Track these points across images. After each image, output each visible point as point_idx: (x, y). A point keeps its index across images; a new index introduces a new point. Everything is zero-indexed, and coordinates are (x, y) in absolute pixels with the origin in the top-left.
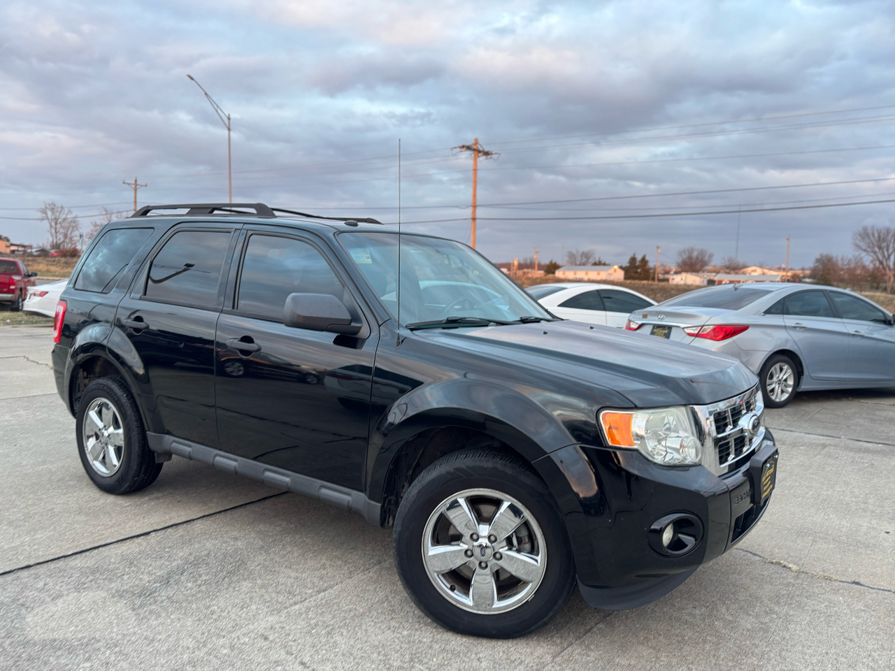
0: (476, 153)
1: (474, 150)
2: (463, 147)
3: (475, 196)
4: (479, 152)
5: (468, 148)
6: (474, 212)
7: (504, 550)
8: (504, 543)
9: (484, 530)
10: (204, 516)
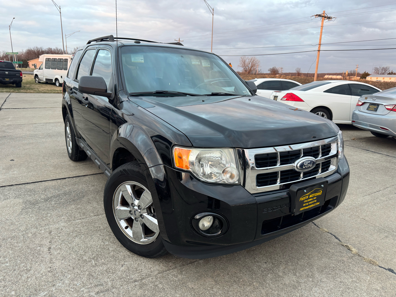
0: (323, 18)
1: (322, 16)
2: (317, 15)
3: (320, 39)
4: (325, 17)
5: (320, 16)
6: (319, 47)
7: (145, 215)
8: (145, 211)
9: (136, 202)
10: (93, 174)
